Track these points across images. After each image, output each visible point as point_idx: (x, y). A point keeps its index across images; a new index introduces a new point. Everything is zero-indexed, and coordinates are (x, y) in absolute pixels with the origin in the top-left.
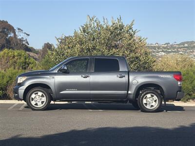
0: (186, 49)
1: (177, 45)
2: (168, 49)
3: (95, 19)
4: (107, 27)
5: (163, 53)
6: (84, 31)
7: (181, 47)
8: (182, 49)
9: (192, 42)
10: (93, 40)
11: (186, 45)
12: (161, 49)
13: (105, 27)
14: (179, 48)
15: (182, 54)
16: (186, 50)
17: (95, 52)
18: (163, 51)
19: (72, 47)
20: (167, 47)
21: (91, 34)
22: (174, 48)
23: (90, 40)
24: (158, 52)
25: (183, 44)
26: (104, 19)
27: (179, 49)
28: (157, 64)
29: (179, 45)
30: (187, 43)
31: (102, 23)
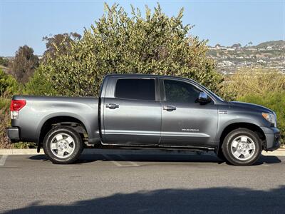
0: (270, 54)
1: (254, 47)
2: (238, 55)
3: (117, 10)
4: (139, 22)
5: (230, 63)
6: (101, 31)
7: (262, 51)
8: (263, 55)
9: (280, 42)
10: (117, 46)
11: (270, 48)
12: (226, 55)
13: (135, 22)
14: (257, 53)
15: (262, 64)
16: (270, 57)
17: (122, 65)
18: (229, 59)
19: (82, 58)
20: (236, 51)
21: (114, 36)
22: (248, 53)
23: (111, 45)
24: (221, 61)
25: (264, 45)
26: (133, 9)
27: (257, 56)
28: (226, 85)
29: (256, 47)
30: (271, 43)
31: (130, 16)
